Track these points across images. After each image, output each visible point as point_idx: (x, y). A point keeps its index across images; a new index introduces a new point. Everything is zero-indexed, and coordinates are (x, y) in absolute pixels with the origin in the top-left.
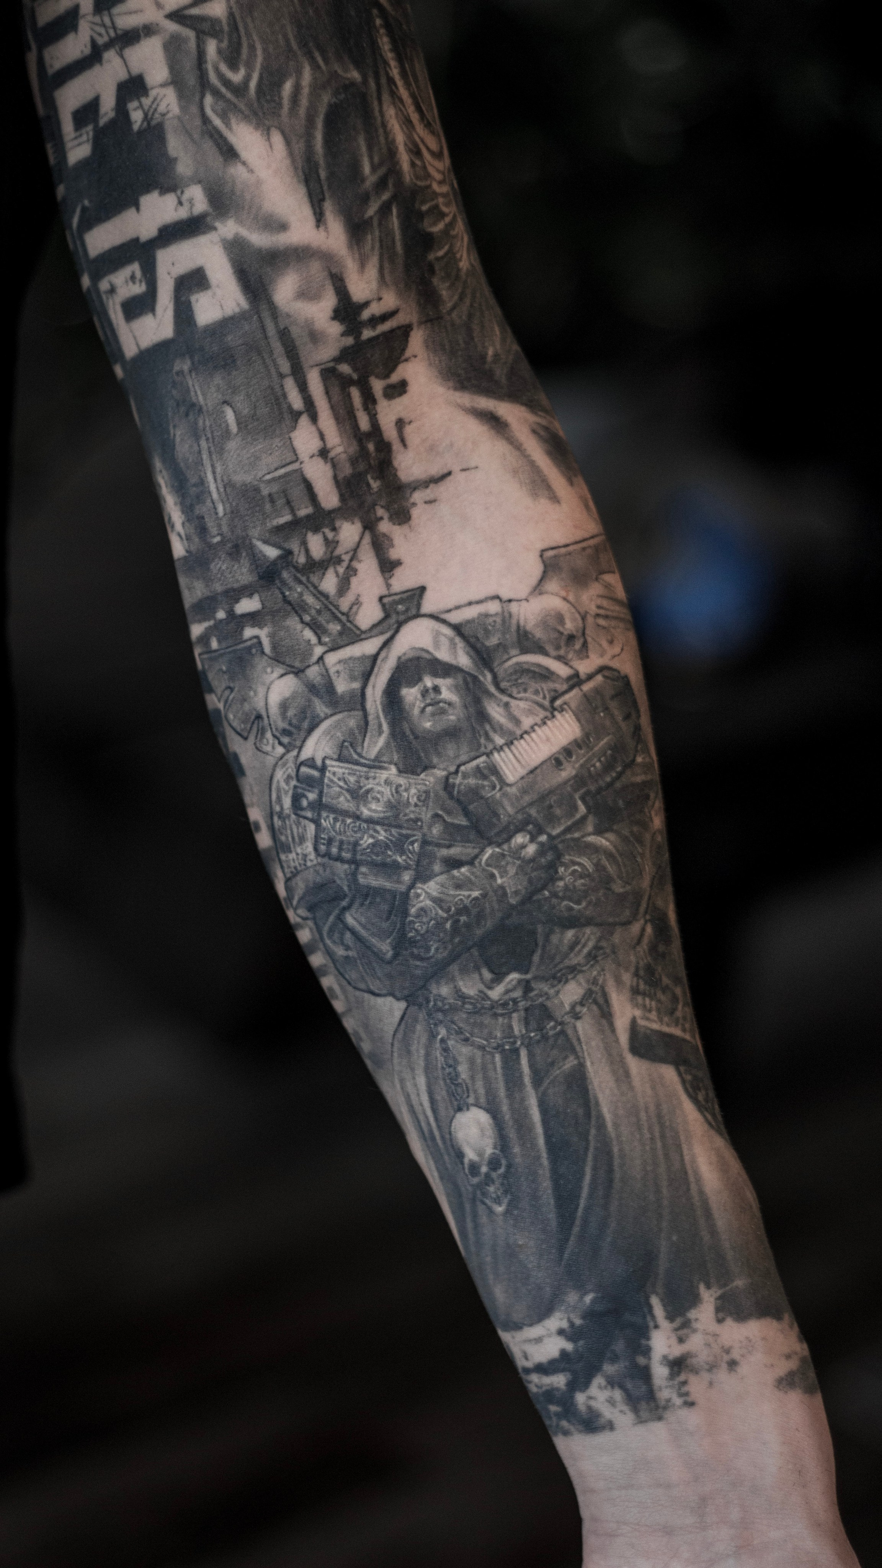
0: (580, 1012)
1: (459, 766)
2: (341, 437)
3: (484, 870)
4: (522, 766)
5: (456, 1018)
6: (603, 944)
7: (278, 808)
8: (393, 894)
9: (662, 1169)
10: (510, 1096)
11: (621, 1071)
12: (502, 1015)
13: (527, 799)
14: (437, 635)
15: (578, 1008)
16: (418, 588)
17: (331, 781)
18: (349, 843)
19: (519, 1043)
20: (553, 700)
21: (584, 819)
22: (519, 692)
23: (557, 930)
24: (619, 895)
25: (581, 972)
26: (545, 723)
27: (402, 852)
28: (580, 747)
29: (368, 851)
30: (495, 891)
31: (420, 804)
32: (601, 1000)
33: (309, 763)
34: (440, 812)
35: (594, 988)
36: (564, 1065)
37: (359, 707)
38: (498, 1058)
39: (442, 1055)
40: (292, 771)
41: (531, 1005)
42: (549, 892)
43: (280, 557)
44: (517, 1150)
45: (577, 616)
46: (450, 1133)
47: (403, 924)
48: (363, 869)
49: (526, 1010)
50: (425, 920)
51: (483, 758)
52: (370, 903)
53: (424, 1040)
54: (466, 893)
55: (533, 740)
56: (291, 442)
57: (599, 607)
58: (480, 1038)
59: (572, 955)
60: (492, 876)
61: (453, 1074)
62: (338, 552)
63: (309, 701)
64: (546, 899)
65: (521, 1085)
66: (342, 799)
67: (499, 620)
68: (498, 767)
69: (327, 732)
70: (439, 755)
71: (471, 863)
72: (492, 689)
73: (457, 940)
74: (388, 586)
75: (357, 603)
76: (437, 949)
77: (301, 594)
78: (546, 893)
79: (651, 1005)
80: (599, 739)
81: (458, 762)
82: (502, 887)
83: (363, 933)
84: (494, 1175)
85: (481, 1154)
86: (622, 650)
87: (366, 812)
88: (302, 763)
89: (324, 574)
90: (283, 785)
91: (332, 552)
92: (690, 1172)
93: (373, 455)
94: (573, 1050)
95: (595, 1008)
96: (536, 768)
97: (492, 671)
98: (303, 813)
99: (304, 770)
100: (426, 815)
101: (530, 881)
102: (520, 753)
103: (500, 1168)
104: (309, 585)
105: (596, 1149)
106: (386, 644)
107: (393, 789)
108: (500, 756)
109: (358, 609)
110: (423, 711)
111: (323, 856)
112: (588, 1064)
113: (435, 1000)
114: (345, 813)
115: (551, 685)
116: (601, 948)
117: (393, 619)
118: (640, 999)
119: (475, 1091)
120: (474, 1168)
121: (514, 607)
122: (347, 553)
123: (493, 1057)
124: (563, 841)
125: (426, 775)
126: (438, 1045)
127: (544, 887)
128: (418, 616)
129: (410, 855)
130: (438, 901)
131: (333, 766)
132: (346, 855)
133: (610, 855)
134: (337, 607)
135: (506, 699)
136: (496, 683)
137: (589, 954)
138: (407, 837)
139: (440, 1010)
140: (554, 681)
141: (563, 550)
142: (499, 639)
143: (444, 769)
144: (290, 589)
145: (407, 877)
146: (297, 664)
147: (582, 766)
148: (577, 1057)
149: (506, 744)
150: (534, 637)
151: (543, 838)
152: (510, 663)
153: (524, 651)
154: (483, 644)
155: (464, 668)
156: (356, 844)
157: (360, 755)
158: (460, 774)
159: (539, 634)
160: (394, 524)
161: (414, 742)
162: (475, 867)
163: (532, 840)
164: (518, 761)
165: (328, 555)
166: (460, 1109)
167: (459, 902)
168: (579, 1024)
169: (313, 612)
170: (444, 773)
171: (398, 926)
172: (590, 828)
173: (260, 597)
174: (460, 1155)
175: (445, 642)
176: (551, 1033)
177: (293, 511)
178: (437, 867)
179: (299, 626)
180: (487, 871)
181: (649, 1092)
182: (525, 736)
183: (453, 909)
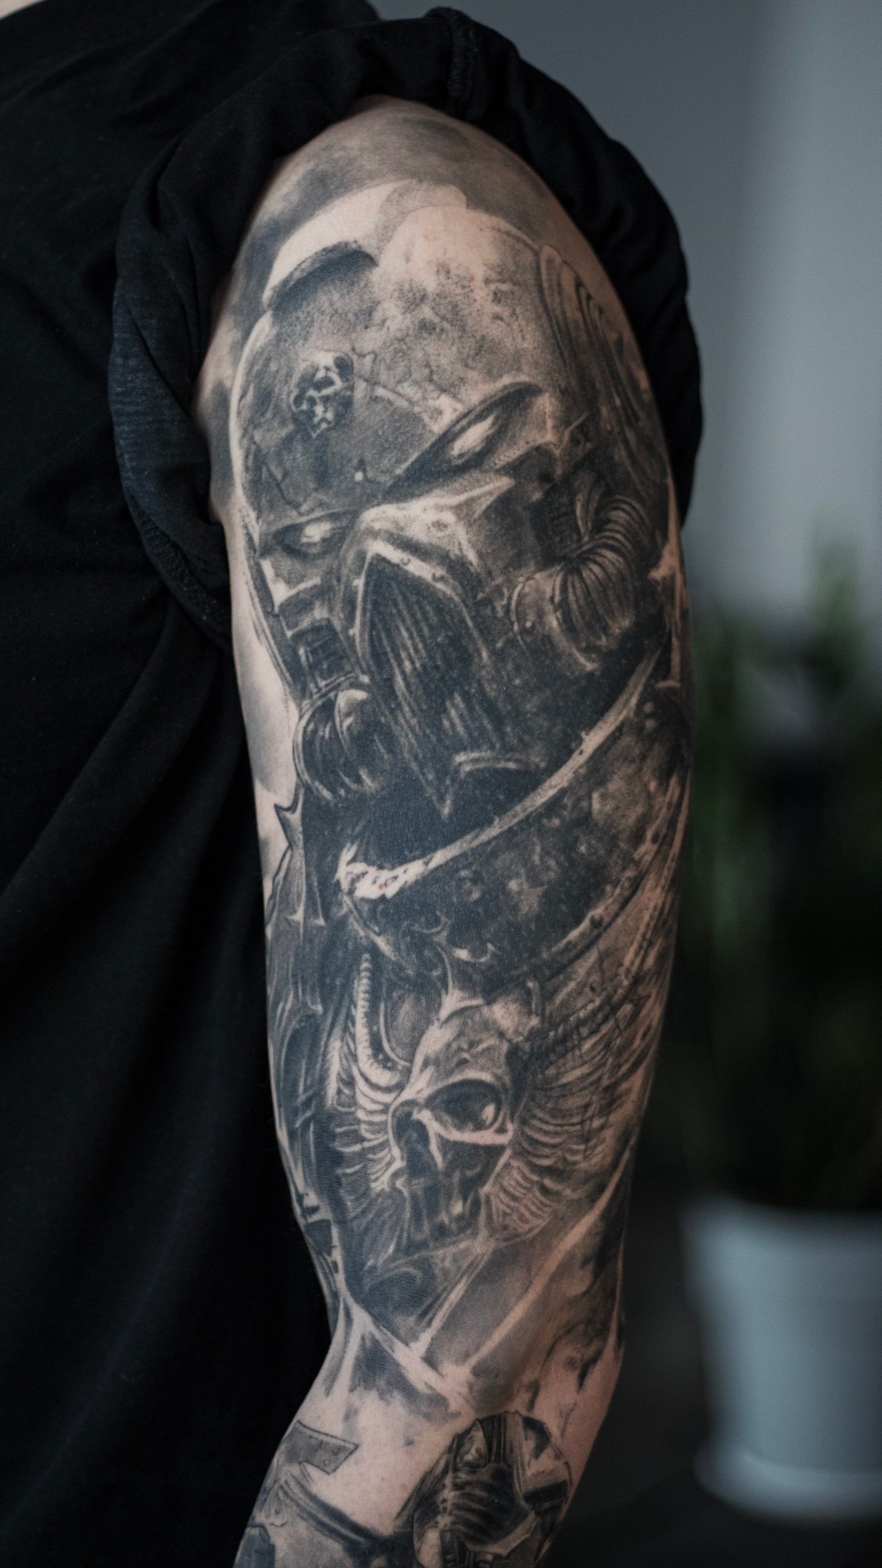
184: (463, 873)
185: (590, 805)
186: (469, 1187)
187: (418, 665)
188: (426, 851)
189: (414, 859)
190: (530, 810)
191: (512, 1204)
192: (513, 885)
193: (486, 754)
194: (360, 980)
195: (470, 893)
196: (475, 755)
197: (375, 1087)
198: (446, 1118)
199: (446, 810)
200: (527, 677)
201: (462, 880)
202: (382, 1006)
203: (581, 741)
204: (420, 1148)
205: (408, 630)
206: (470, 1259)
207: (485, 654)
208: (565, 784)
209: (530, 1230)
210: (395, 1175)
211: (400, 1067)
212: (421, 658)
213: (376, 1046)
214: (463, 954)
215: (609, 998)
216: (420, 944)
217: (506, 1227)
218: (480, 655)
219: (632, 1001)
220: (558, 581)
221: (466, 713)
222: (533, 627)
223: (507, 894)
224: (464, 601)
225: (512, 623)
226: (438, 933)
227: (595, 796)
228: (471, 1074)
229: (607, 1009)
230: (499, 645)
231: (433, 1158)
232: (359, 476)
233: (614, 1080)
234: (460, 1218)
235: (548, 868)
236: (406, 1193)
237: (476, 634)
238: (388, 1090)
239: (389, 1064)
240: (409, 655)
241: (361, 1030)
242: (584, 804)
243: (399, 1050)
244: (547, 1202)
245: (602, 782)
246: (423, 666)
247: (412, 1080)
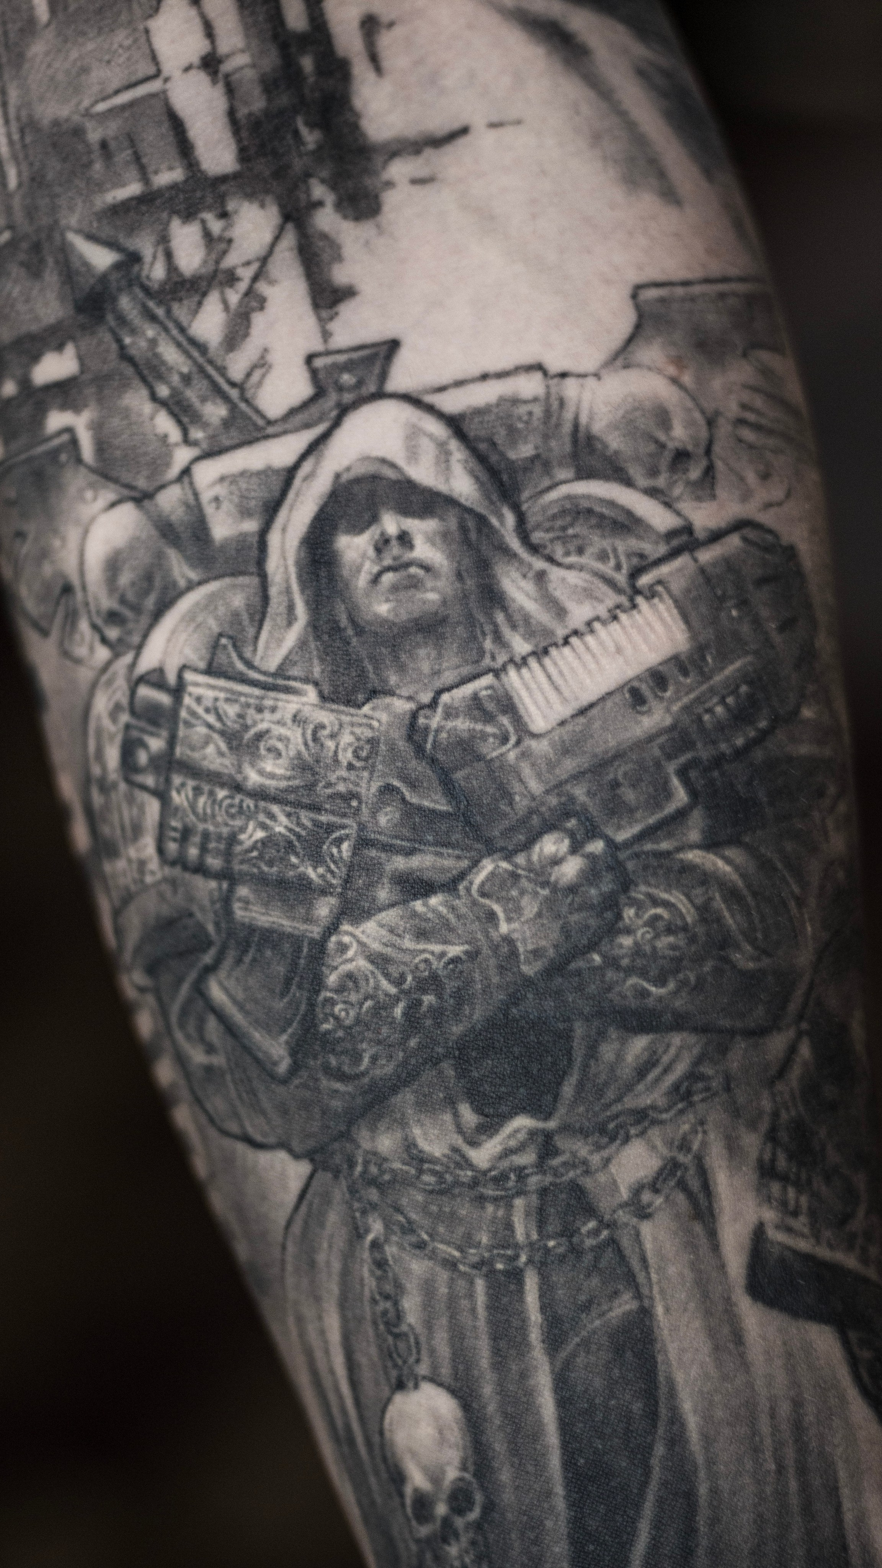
0: (649, 1205)
1: (439, 692)
2: (247, 36)
3: (474, 903)
4: (564, 700)
5: (404, 1201)
6: (707, 1070)
7: (96, 770)
8: (296, 941)
9: (795, 1534)
10: (499, 1362)
11: (726, 1330)
12: (496, 1200)
13: (569, 765)
14: (413, 434)
15: (646, 1196)
16: (385, 343)
17: (193, 714)
18: (219, 838)
19: (523, 1258)
20: (635, 574)
21: (681, 814)
22: (567, 554)
23: (613, 1033)
24: (743, 973)
25: (654, 1122)
26: (615, 618)
27: (317, 859)
28: (685, 673)
29: (255, 854)
30: (495, 948)
31: (358, 764)
32: (694, 1184)
33: (154, 678)
34: (396, 783)
35: (682, 1158)
36: (610, 1309)
37: (253, 569)
38: (480, 1285)
39: (372, 1272)
40: (121, 695)
41: (551, 1184)
42: (604, 956)
43: (117, 266)
44: (505, 1476)
45: (697, 415)
46: (381, 1433)
47: (312, 1005)
48: (243, 891)
49: (543, 1192)
50: (354, 997)
51: (487, 680)
52: (254, 960)
53: (340, 1243)
54: (437, 948)
55: (588, 648)
56: (149, 41)
57: (744, 407)
58: (448, 1243)
59: (640, 1087)
60: (492, 916)
61: (392, 1314)
62: (232, 260)
63: (160, 556)
64: (594, 969)
65: (522, 1346)
66: (210, 750)
67: (538, 410)
68: (516, 700)
69: (190, 617)
70: (402, 669)
71: (451, 886)
72: (515, 544)
73: (413, 1043)
74: (326, 335)
75: (262, 364)
76: (374, 1059)
77: (153, 342)
78: (597, 958)
79: (797, 1201)
80: (724, 658)
81: (438, 684)
82: (508, 940)
83: (238, 1017)
84: (459, 1522)
85: (436, 1479)
86: (788, 495)
87: (253, 778)
88: (142, 679)
89: (200, 304)
90: (107, 722)
91: (217, 262)
92: (853, 1546)
93: (311, 80)
94: (631, 1279)
95: (680, 1198)
96: (591, 706)
97: (516, 508)
98: (140, 778)
99: (145, 692)
100: (369, 788)
101: (566, 931)
102: (561, 673)
103: (471, 1510)
104: (171, 325)
105: (664, 1484)
106: (314, 448)
107: (309, 732)
108: (521, 678)
109: (263, 376)
110: (376, 580)
111: (173, 863)
112: (659, 1310)
113: (366, 1163)
114: (215, 778)
115: (633, 543)
116: (702, 1077)
117: (331, 399)
118: (776, 1188)
119: (432, 1352)
120: (422, 1503)
121: (571, 389)
122: (248, 263)
123: (472, 1283)
124: (637, 855)
125: (373, 709)
126: (366, 1255)
127: (593, 946)
128: (380, 395)
129: (332, 866)
130: (380, 961)
131: (197, 684)
132: (214, 862)
133: (732, 895)
134: (222, 370)
135: (539, 564)
136: (523, 531)
137: (676, 1087)
138: (330, 828)
139: (373, 1182)
140: (640, 538)
141: (680, 291)
142: (536, 448)
143: (410, 698)
144: (133, 332)
145: (324, 909)
146: (142, 483)
147: (686, 709)
148: (638, 1296)
149: (534, 653)
150: (606, 446)
151: (597, 847)
152: (553, 495)
153: (584, 474)
154: (502, 454)
155: (463, 501)
156: (232, 839)
157: (249, 664)
158: (440, 710)
159: (615, 442)
160: (345, 217)
161: (354, 641)
162: (459, 897)
163: (575, 849)
164: (557, 689)
165: (211, 267)
166: (400, 1386)
167: (422, 966)
168: (646, 1229)
169: (175, 379)
170: (410, 706)
171: (303, 1007)
172: (694, 836)
173: (77, 348)
174: (398, 1477)
175: (428, 451)
176: (589, 1242)
177: (144, 177)
178: (383, 894)
179: (148, 407)
180: (484, 906)
181: (781, 1378)
182: (574, 640)
183: (409, 978)
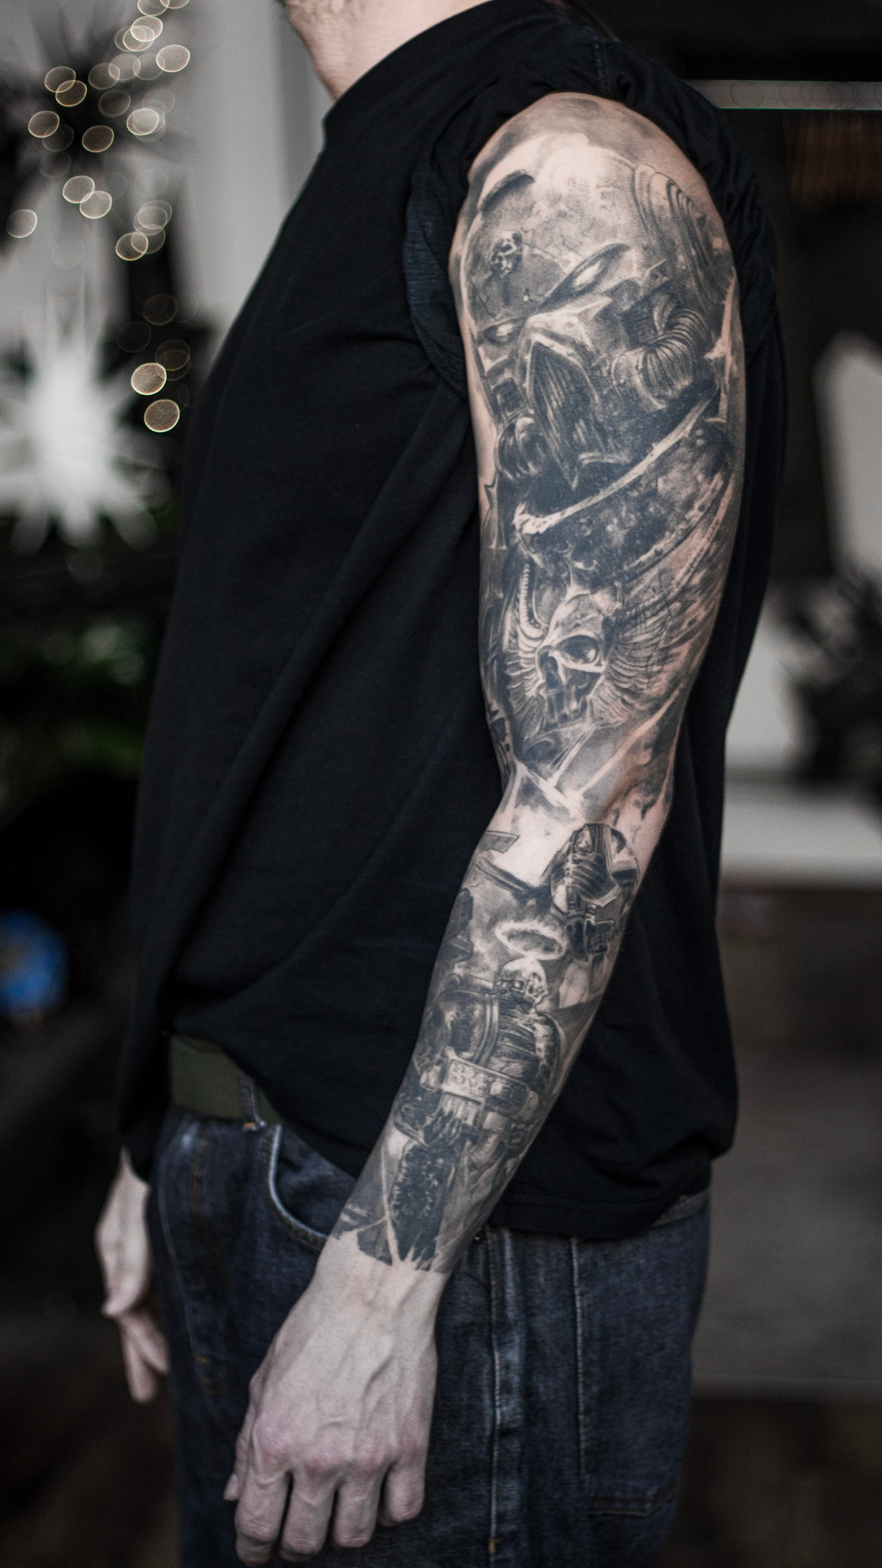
184: (582, 520)
185: (657, 486)
186: (581, 694)
187: (560, 404)
188: (562, 507)
189: (555, 512)
190: (621, 486)
191: (605, 706)
192: (609, 528)
193: (597, 454)
194: (523, 578)
195: (585, 531)
196: (591, 454)
197: (529, 638)
198: (568, 656)
199: (574, 485)
200: (620, 411)
201: (581, 524)
202: (534, 593)
203: (652, 448)
204: (552, 672)
205: (555, 384)
206: (582, 734)
207: (597, 397)
208: (641, 473)
209: (617, 722)
210: (539, 687)
211: (542, 627)
212: (562, 400)
213: (530, 615)
214: (580, 565)
215: (665, 597)
216: (557, 559)
217: (602, 719)
218: (594, 398)
219: (680, 601)
220: (641, 357)
221: (586, 430)
222: (625, 383)
223: (606, 533)
224: (585, 368)
225: (612, 380)
226: (567, 553)
227: (660, 480)
228: (582, 632)
229: (663, 603)
230: (605, 392)
231: (560, 678)
232: (526, 298)
233: (667, 645)
234: (575, 711)
235: (630, 520)
236: (545, 696)
237: (591, 385)
238: (536, 639)
239: (537, 626)
240: (555, 398)
241: (523, 607)
242: (653, 484)
243: (542, 618)
244: (626, 709)
245: (665, 473)
246: (563, 404)
247: (549, 634)
